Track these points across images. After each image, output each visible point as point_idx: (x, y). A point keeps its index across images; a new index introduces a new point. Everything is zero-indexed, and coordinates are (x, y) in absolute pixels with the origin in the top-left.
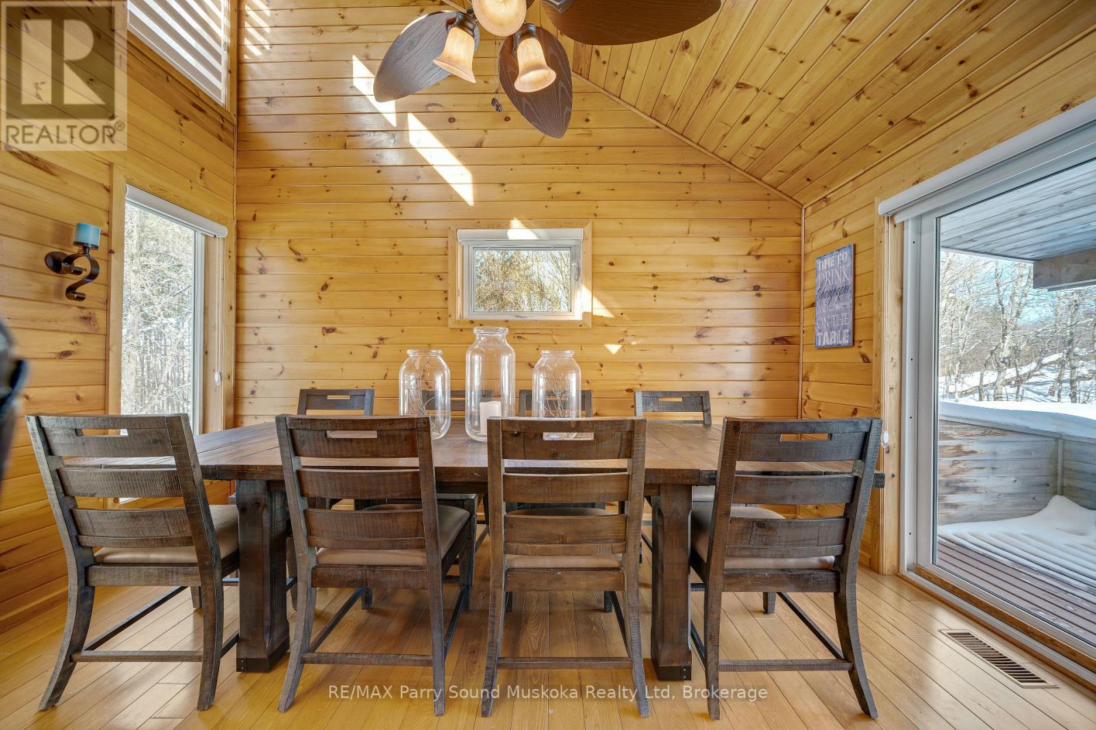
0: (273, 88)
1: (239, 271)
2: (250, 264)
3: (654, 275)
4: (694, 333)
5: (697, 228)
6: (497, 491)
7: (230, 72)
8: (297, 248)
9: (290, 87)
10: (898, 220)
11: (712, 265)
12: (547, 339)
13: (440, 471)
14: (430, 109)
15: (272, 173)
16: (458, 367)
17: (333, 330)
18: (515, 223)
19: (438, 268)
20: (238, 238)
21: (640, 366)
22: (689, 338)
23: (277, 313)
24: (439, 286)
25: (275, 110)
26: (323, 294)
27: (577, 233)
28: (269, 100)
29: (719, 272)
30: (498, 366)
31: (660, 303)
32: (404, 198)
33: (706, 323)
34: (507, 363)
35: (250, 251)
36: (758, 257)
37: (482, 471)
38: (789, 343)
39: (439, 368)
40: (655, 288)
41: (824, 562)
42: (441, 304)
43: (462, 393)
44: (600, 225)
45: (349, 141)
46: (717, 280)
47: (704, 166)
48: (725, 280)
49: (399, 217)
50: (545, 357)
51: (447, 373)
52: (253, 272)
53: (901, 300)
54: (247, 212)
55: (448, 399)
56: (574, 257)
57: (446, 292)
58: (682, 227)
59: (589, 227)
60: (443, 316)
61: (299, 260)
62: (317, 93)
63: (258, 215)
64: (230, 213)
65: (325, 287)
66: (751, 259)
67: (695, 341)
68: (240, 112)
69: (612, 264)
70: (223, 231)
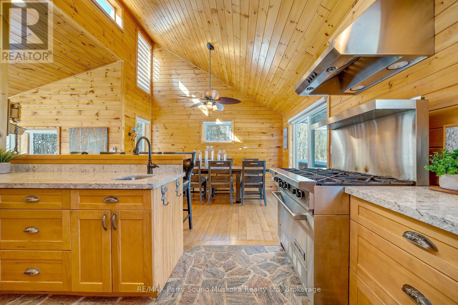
0: (160, 89)
1: (152, 131)
2: (154, 130)
3: (248, 132)
4: (258, 146)
5: (258, 121)
6: (210, 172)
7: (150, 86)
8: (165, 126)
9: (163, 88)
10: (292, 124)
11: (262, 130)
12: (224, 147)
13: (201, 170)
14: (196, 93)
15: (160, 108)
16: (203, 153)
17: (174, 145)
18: (217, 120)
19: (198, 131)
20: (152, 123)
21: (245, 153)
22: (257, 146)
23: (161, 141)
24: (198, 134)
25: (160, 94)
26: (171, 136)
27: (230, 122)
28: (159, 91)
29: (264, 131)
30: (211, 153)
31: (250, 138)
32: (190, 114)
33: (260, 143)
34: (213, 153)
35: (154, 126)
36: (273, 128)
37: (208, 169)
38: (280, 148)
39: (200, 154)
40: (249, 135)
41: (261, 183)
42: (198, 139)
43: (204, 159)
44: (236, 120)
45: (178, 101)
46: (263, 133)
47: (260, 107)
48: (265, 133)
49: (189, 118)
50: (220, 152)
51: (201, 154)
52: (155, 131)
53: (293, 140)
54: (154, 118)
55: (202, 160)
56: (230, 127)
57: (200, 136)
58: (255, 121)
59: (233, 121)
60: (199, 141)
61: (166, 129)
62: (170, 90)
63: (156, 118)
64: (150, 118)
65: (172, 135)
66: (271, 128)
67: (258, 147)
68: (152, 94)
69: (239, 129)
70: (149, 122)
